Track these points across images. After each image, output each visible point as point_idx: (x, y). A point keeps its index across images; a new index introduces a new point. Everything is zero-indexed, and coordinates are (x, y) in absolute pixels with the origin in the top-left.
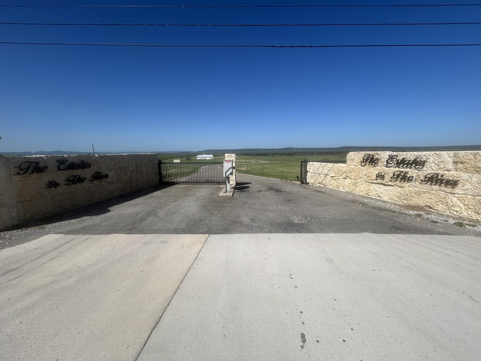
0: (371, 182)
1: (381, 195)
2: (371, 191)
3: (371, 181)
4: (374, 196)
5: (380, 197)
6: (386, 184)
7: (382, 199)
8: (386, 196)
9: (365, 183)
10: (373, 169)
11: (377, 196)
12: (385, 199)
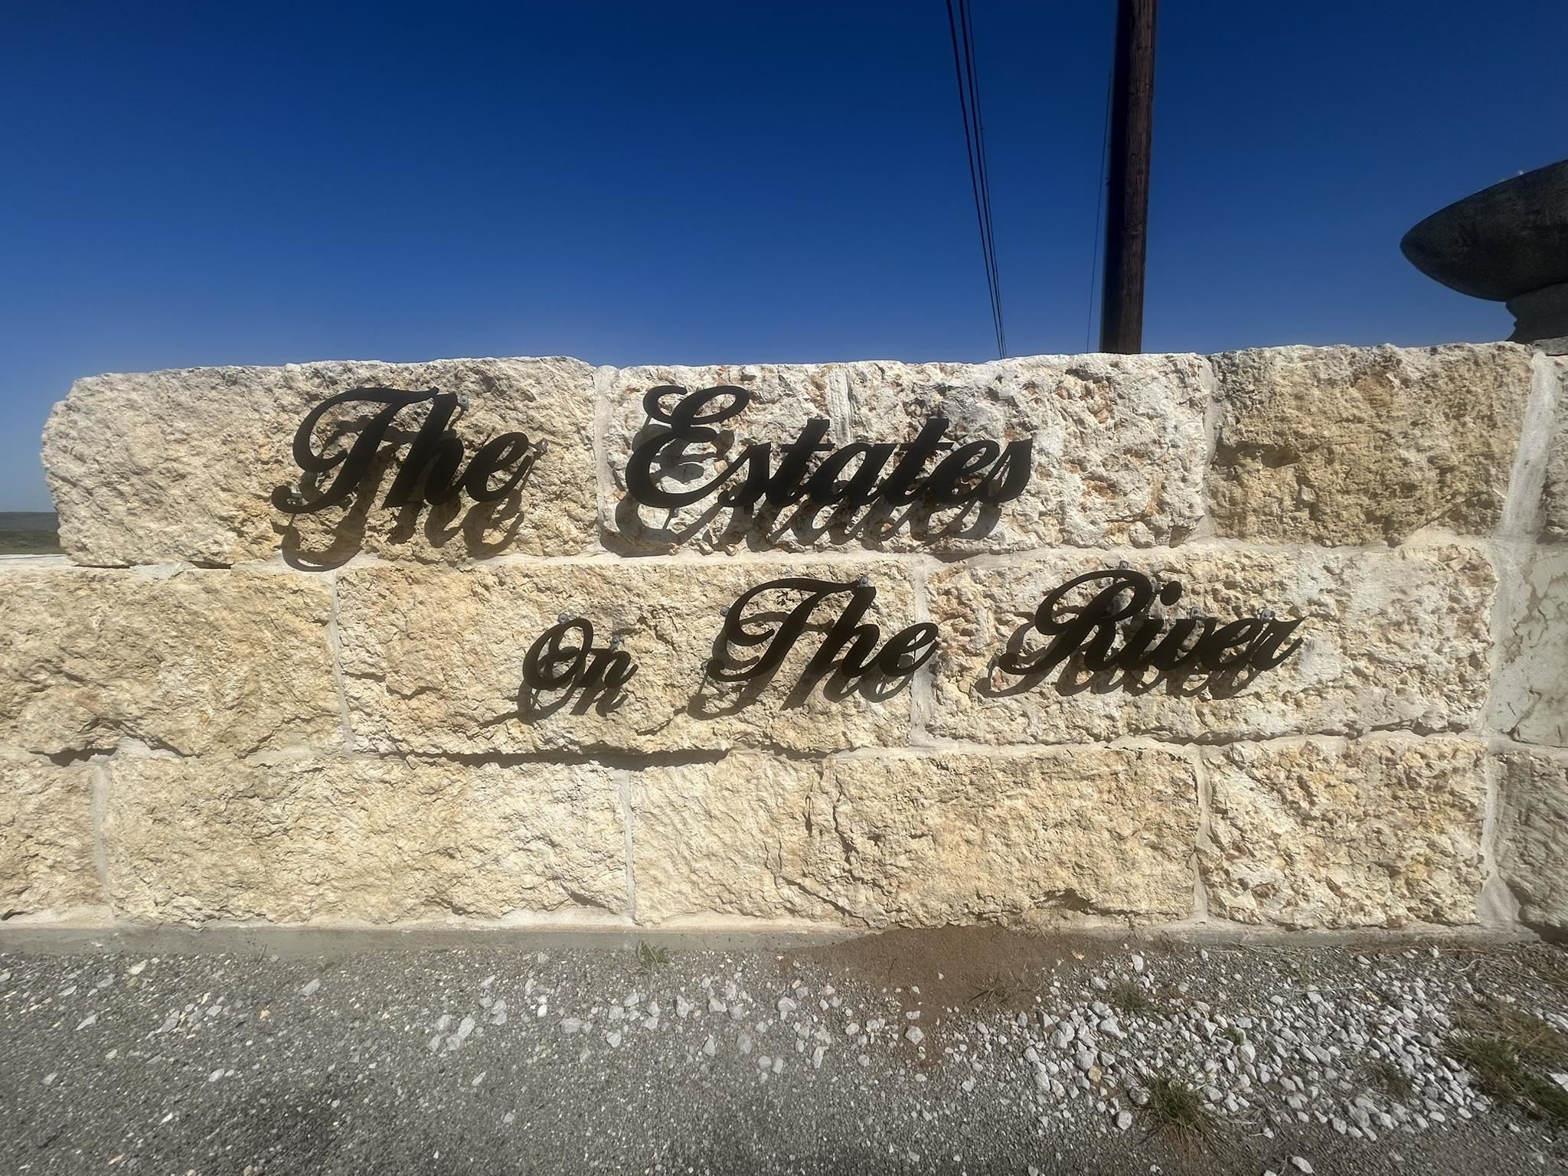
0: (467, 748)
1: (603, 881)
2: (477, 858)
3: (454, 744)
4: (529, 904)
5: (601, 898)
6: (649, 745)
7: (626, 922)
8: (661, 877)
9: (377, 774)
10: (456, 582)
11: (554, 892)
12: (655, 916)
